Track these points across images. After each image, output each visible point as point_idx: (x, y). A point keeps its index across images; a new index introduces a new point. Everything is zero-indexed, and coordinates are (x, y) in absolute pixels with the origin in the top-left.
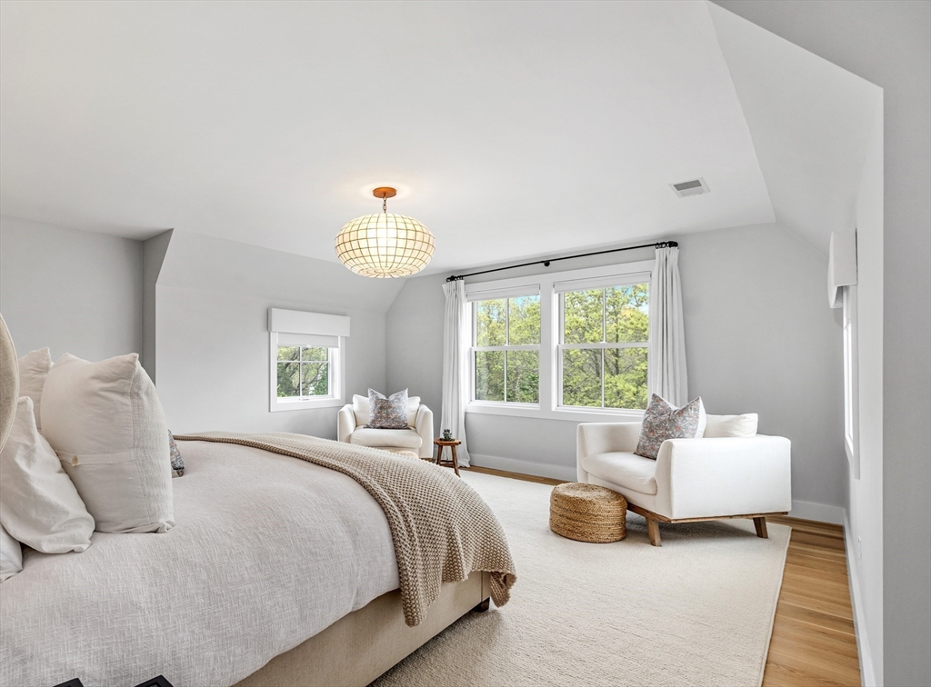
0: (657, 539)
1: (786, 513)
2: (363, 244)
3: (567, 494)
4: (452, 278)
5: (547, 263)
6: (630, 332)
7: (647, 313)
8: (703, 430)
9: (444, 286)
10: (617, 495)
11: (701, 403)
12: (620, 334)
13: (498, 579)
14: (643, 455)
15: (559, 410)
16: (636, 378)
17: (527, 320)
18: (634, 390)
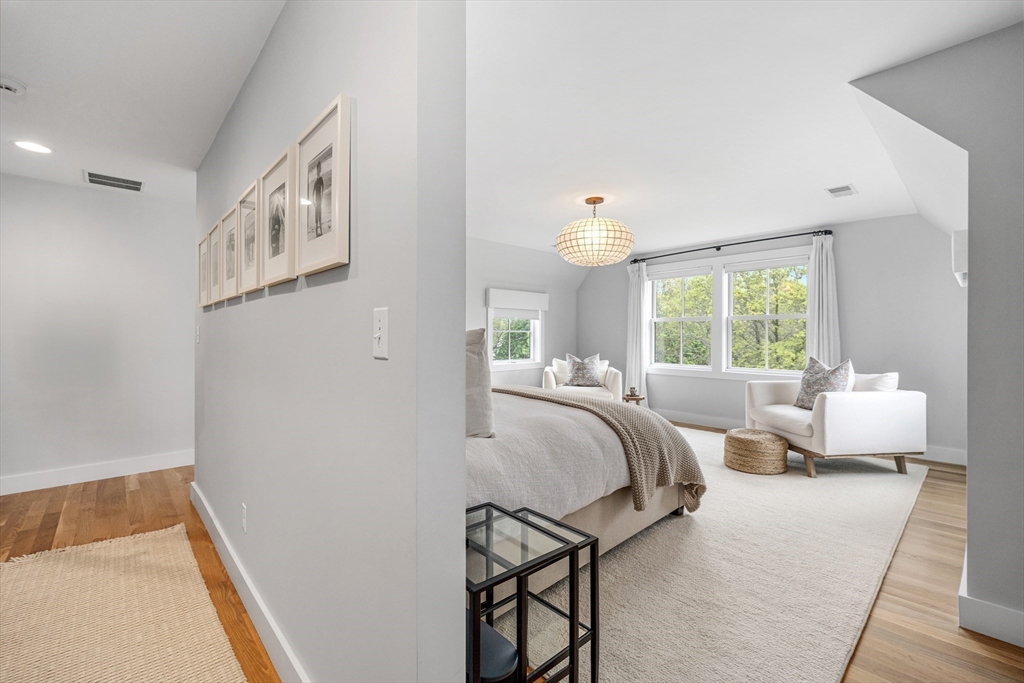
0: (813, 473)
1: (922, 453)
2: (581, 242)
3: (739, 436)
4: (635, 261)
5: (718, 249)
6: (790, 302)
7: (805, 284)
8: (852, 386)
9: (628, 267)
10: (781, 438)
11: (850, 364)
12: (780, 304)
13: (692, 488)
14: (801, 407)
15: (729, 371)
16: (795, 344)
17: (691, 291)
18: (793, 356)
